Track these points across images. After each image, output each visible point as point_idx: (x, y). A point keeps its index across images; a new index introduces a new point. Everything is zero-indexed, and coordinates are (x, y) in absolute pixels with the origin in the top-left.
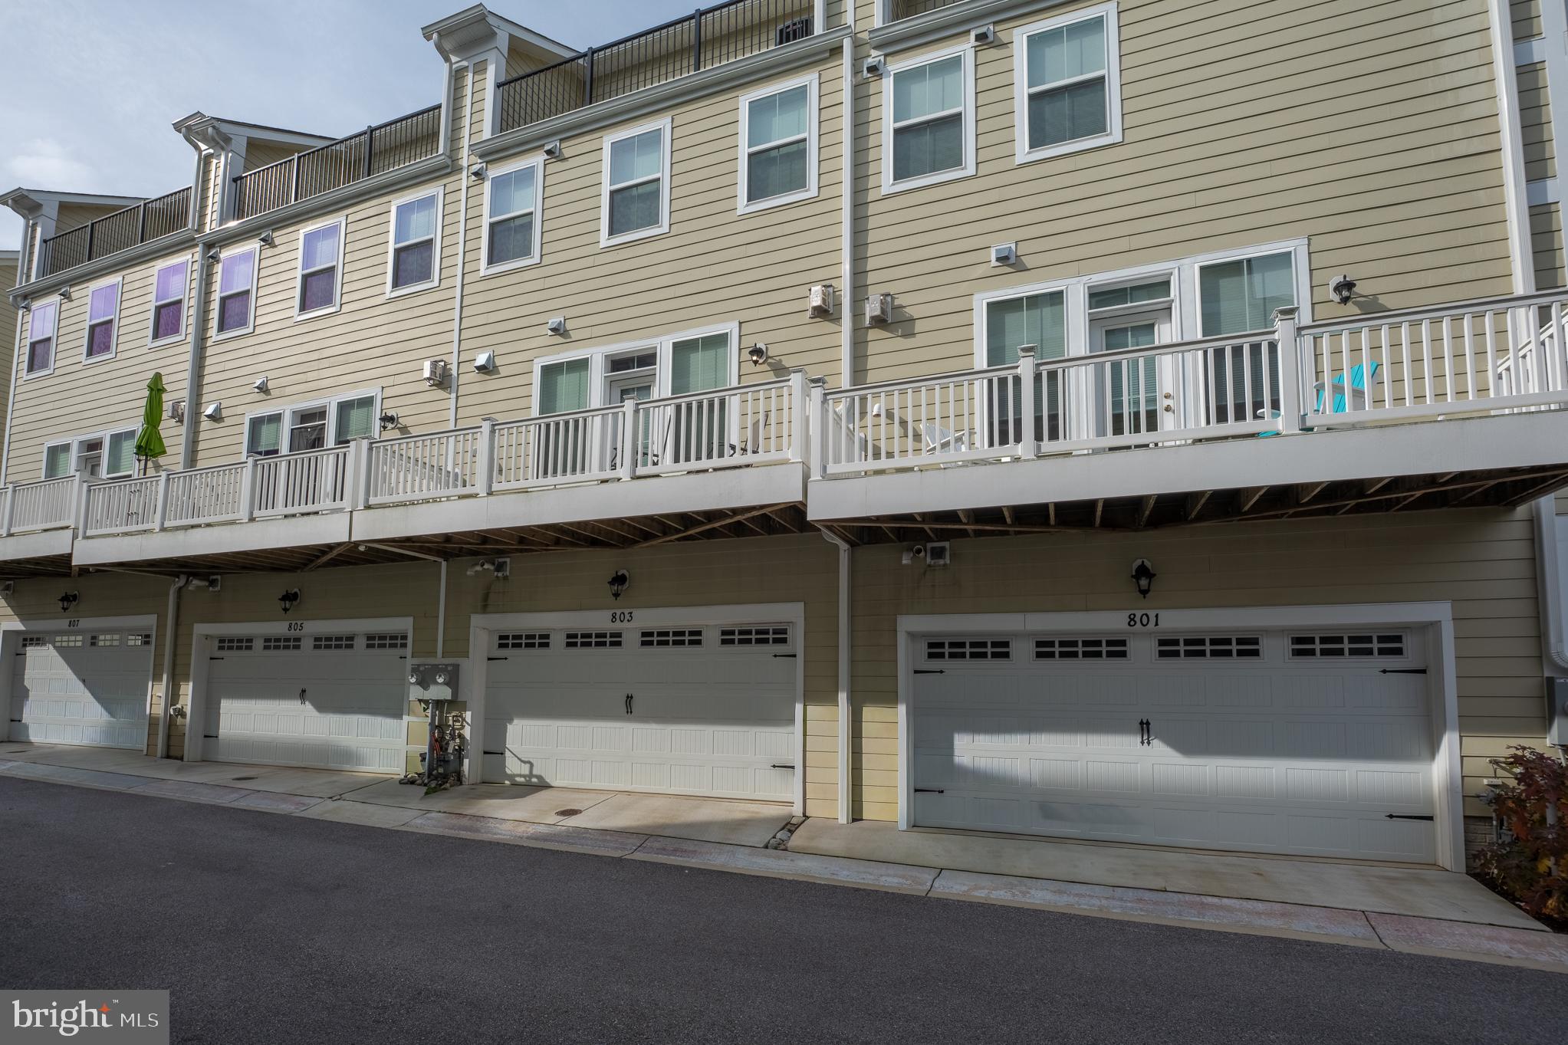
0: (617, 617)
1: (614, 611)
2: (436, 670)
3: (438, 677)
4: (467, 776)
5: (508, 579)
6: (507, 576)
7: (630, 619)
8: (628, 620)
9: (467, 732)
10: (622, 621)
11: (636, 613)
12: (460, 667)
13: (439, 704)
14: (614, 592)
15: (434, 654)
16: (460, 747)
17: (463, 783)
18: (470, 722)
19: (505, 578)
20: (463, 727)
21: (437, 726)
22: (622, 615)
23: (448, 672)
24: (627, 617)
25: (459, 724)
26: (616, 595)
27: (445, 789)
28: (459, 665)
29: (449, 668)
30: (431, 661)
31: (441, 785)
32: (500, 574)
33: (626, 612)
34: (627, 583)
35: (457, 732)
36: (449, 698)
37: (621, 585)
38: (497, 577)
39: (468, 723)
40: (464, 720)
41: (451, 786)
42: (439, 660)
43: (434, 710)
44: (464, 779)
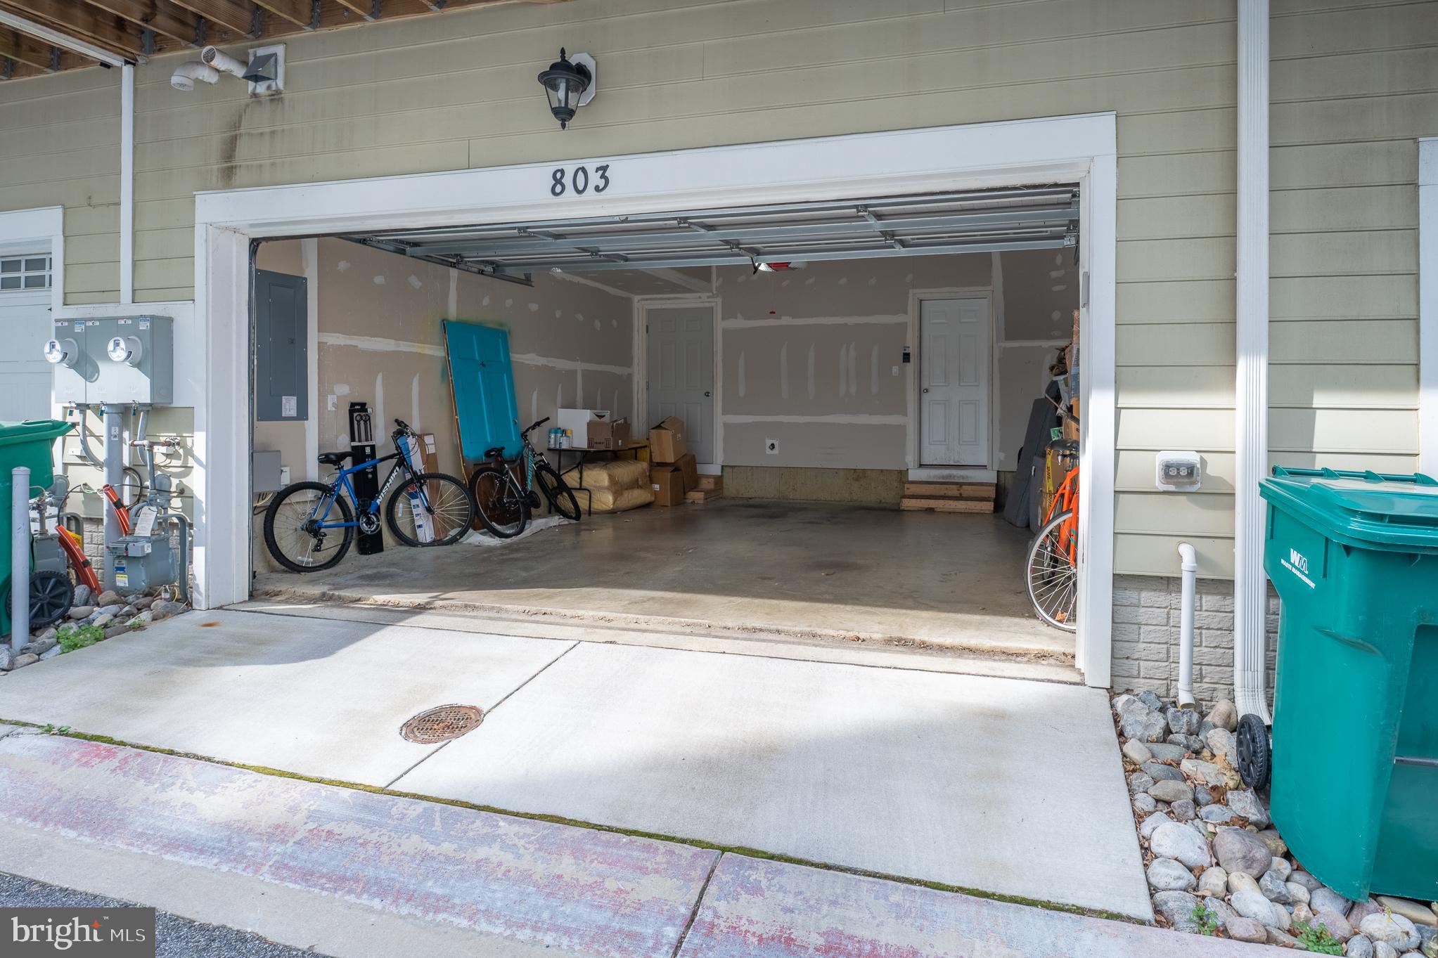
0: (568, 180)
1: (558, 165)
2: (111, 327)
3: (111, 346)
4: (202, 589)
5: (281, 100)
6: (278, 92)
7: (601, 183)
8: (597, 189)
9: (197, 482)
10: (579, 192)
11: (617, 168)
12: (175, 325)
13: (125, 413)
14: (556, 105)
15: (112, 293)
16: (181, 519)
17: (195, 606)
18: (203, 460)
19: (276, 97)
20: (187, 469)
21: (126, 470)
22: (581, 175)
23: (140, 334)
24: (595, 179)
25: (179, 463)
26: (564, 114)
27: (139, 627)
28: (170, 320)
29: (144, 326)
30: (108, 311)
31: (129, 615)
32: (261, 88)
33: (591, 166)
34: (592, 88)
35: (175, 481)
36: (146, 399)
37: (576, 90)
38: (254, 95)
39: (198, 461)
40: (189, 452)
41: (154, 619)
42: (125, 307)
43: (115, 430)
44: (195, 595)
